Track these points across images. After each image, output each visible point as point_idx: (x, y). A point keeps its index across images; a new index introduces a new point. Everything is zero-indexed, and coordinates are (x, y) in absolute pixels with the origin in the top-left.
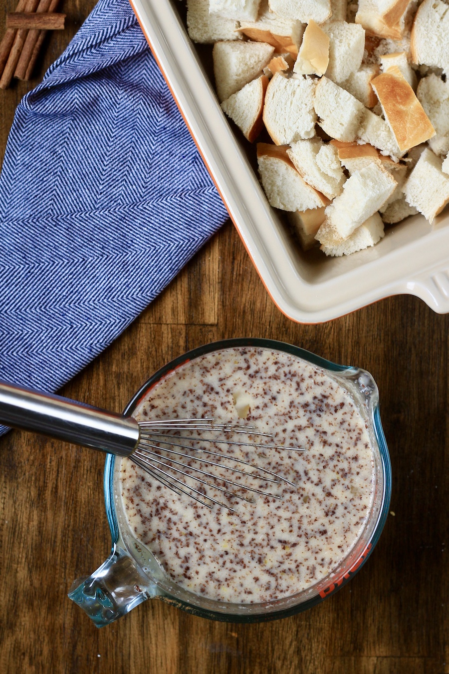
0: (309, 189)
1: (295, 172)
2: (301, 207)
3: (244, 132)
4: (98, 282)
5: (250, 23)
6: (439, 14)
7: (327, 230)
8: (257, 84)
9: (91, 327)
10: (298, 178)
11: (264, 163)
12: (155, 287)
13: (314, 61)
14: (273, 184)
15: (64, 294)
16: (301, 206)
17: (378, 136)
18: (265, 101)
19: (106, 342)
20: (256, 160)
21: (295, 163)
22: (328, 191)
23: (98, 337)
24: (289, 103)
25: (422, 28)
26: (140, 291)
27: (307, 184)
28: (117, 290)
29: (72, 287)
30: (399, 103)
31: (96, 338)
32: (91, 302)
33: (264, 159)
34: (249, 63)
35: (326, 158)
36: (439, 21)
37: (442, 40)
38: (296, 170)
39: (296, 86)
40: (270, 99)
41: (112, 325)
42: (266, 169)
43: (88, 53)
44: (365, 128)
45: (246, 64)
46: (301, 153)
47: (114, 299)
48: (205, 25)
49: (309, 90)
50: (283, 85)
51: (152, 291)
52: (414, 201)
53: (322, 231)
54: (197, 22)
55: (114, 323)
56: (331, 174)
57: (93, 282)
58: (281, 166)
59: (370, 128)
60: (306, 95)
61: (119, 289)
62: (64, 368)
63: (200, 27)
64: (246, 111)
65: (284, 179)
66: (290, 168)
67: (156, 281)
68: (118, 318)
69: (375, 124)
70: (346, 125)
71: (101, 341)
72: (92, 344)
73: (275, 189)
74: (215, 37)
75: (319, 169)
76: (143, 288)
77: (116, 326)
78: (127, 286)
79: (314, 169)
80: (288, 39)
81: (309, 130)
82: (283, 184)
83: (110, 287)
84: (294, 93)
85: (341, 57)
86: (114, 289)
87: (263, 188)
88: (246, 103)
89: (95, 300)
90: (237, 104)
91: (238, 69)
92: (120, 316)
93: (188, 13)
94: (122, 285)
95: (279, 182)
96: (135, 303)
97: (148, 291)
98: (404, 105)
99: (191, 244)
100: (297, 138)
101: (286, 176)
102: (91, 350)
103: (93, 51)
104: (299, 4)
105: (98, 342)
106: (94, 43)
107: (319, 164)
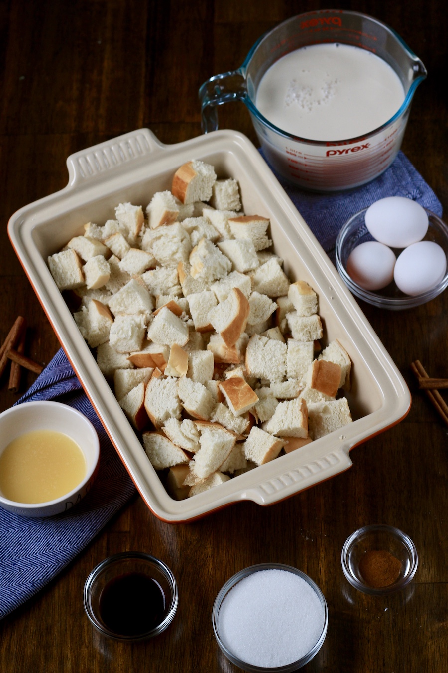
0: (177, 448)
1: (167, 440)
2: (172, 463)
3: (132, 415)
4: (39, 541)
5: (137, 352)
6: (263, 343)
7: (191, 478)
8: (141, 386)
9: (34, 570)
10: (170, 444)
11: (147, 437)
13: (178, 368)
14: (153, 449)
15: (15, 551)
16: (172, 461)
17: (224, 417)
18: (146, 394)
19: (44, 580)
20: (142, 437)
21: (167, 434)
22: (189, 447)
23: (39, 576)
24: (161, 394)
25: (252, 351)
26: (69, 544)
27: (175, 445)
29: (21, 546)
30: (234, 386)
31: (37, 577)
32: (34, 555)
33: (147, 435)
34: (137, 378)
35: (187, 426)
36: (263, 347)
37: (266, 358)
38: (168, 438)
39: (166, 383)
40: (149, 392)
41: (49, 568)
42: (148, 442)
43: (35, 396)
44: (215, 412)
45: (135, 379)
46: (172, 427)
47: (51, 551)
48: (109, 360)
49: (174, 385)
50: (157, 384)
51: (78, 544)
52: (250, 454)
53: (187, 479)
54: (103, 359)
55: (51, 566)
56: (190, 436)
57: (36, 542)
58: (158, 438)
59: (218, 411)
60: (172, 387)
61: (54, 544)
62: (13, 596)
63: (105, 361)
64: (134, 403)
65: (160, 446)
66: (164, 438)
67: (80, 538)
68: (53, 563)
69: (221, 408)
70: (199, 403)
71: (41, 578)
72: (34, 580)
73: (155, 452)
74: (115, 366)
75: (183, 434)
76: (71, 542)
77: (51, 569)
78: (60, 542)
79: (180, 434)
80: (161, 356)
81: (175, 408)
82: (159, 449)
83: (47, 543)
84: (165, 387)
85: (197, 367)
87: (145, 448)
88: (133, 397)
89: (37, 553)
90: (128, 399)
91: (129, 381)
92: (55, 562)
93: (98, 355)
94: (56, 541)
95: (156, 447)
96: (66, 552)
97: (75, 544)
98: (237, 386)
99: (105, 511)
100: (167, 416)
101: (162, 444)
102: (33, 585)
103: (38, 394)
104: (167, 332)
105: (39, 579)
106: (39, 388)
107: (183, 431)
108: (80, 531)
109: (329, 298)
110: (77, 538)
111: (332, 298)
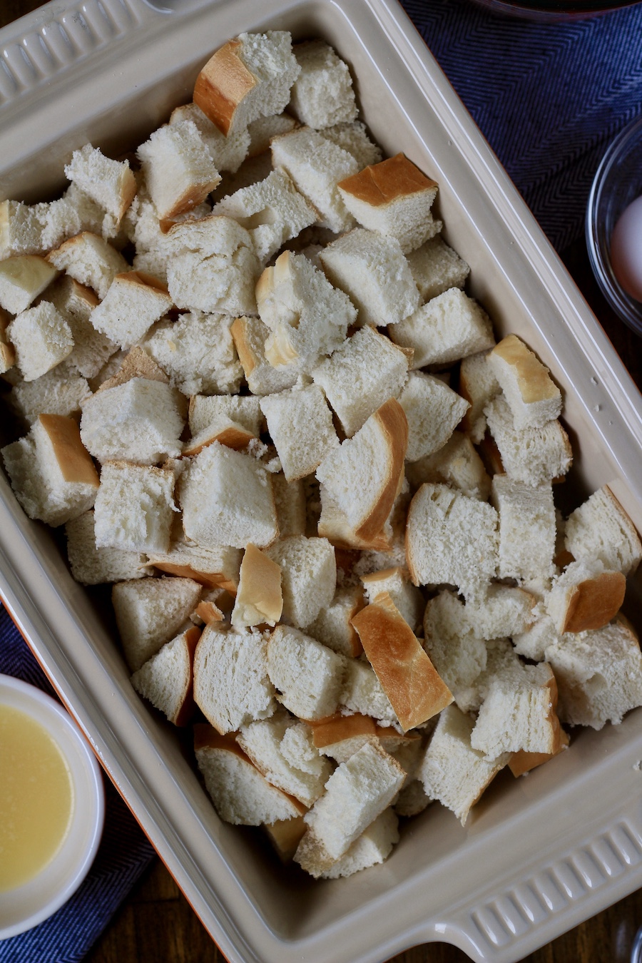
0: (275, 793)
1: (252, 768)
2: (267, 819)
3: (169, 719)
5: (159, 557)
6: (442, 509)
7: (311, 847)
8: (180, 644)
10: (257, 778)
11: (205, 757)
12: (80, 945)
13: (260, 606)
14: (221, 788)
16: (268, 816)
17: (371, 700)
18: (195, 672)
20: (193, 754)
21: (250, 755)
22: (303, 793)
24: (229, 672)
25: (420, 533)
27: (272, 785)
28: (25, 957)
30: (394, 656)
33: (205, 752)
34: (166, 613)
35: (295, 747)
36: (443, 518)
37: (452, 547)
38: (253, 765)
39: (238, 646)
40: (201, 668)
42: (209, 766)
44: (350, 691)
45: (162, 615)
46: (257, 740)
48: (96, 561)
49: (258, 650)
50: (218, 646)
51: (77, 950)
52: (435, 792)
53: (302, 848)
54: (83, 557)
56: (304, 769)
58: (231, 761)
59: (357, 692)
60: (253, 657)
61: (27, 954)
63: (88, 563)
64: (169, 688)
65: (237, 780)
66: (244, 763)
69: (364, 683)
70: (318, 698)
73: (226, 795)
74: (112, 578)
75: (287, 763)
76: (62, 948)
78: (39, 949)
79: (279, 763)
80: (219, 576)
81: (265, 708)
82: (237, 788)
83: (13, 954)
84: (236, 655)
85: (302, 593)
86: (20, 956)
87: (208, 795)
88: (166, 675)
90: (154, 678)
91: (150, 625)
93: (69, 545)
94: (31, 948)
95: (230, 787)
97: (70, 953)
98: (402, 659)
99: (124, 874)
100: (248, 721)
101: (240, 775)
104: (228, 525)
107: (286, 755)
108: (77, 923)
109: (592, 409)
110: (73, 938)
111: (600, 408)
